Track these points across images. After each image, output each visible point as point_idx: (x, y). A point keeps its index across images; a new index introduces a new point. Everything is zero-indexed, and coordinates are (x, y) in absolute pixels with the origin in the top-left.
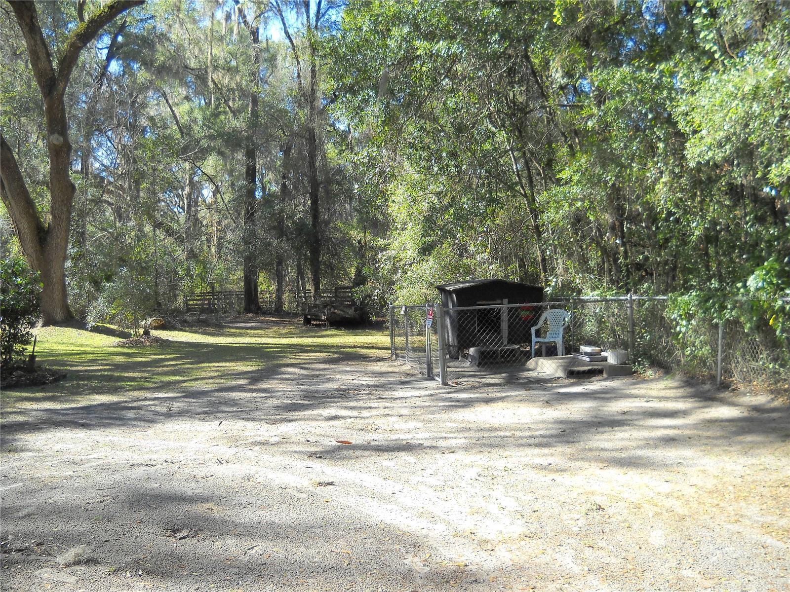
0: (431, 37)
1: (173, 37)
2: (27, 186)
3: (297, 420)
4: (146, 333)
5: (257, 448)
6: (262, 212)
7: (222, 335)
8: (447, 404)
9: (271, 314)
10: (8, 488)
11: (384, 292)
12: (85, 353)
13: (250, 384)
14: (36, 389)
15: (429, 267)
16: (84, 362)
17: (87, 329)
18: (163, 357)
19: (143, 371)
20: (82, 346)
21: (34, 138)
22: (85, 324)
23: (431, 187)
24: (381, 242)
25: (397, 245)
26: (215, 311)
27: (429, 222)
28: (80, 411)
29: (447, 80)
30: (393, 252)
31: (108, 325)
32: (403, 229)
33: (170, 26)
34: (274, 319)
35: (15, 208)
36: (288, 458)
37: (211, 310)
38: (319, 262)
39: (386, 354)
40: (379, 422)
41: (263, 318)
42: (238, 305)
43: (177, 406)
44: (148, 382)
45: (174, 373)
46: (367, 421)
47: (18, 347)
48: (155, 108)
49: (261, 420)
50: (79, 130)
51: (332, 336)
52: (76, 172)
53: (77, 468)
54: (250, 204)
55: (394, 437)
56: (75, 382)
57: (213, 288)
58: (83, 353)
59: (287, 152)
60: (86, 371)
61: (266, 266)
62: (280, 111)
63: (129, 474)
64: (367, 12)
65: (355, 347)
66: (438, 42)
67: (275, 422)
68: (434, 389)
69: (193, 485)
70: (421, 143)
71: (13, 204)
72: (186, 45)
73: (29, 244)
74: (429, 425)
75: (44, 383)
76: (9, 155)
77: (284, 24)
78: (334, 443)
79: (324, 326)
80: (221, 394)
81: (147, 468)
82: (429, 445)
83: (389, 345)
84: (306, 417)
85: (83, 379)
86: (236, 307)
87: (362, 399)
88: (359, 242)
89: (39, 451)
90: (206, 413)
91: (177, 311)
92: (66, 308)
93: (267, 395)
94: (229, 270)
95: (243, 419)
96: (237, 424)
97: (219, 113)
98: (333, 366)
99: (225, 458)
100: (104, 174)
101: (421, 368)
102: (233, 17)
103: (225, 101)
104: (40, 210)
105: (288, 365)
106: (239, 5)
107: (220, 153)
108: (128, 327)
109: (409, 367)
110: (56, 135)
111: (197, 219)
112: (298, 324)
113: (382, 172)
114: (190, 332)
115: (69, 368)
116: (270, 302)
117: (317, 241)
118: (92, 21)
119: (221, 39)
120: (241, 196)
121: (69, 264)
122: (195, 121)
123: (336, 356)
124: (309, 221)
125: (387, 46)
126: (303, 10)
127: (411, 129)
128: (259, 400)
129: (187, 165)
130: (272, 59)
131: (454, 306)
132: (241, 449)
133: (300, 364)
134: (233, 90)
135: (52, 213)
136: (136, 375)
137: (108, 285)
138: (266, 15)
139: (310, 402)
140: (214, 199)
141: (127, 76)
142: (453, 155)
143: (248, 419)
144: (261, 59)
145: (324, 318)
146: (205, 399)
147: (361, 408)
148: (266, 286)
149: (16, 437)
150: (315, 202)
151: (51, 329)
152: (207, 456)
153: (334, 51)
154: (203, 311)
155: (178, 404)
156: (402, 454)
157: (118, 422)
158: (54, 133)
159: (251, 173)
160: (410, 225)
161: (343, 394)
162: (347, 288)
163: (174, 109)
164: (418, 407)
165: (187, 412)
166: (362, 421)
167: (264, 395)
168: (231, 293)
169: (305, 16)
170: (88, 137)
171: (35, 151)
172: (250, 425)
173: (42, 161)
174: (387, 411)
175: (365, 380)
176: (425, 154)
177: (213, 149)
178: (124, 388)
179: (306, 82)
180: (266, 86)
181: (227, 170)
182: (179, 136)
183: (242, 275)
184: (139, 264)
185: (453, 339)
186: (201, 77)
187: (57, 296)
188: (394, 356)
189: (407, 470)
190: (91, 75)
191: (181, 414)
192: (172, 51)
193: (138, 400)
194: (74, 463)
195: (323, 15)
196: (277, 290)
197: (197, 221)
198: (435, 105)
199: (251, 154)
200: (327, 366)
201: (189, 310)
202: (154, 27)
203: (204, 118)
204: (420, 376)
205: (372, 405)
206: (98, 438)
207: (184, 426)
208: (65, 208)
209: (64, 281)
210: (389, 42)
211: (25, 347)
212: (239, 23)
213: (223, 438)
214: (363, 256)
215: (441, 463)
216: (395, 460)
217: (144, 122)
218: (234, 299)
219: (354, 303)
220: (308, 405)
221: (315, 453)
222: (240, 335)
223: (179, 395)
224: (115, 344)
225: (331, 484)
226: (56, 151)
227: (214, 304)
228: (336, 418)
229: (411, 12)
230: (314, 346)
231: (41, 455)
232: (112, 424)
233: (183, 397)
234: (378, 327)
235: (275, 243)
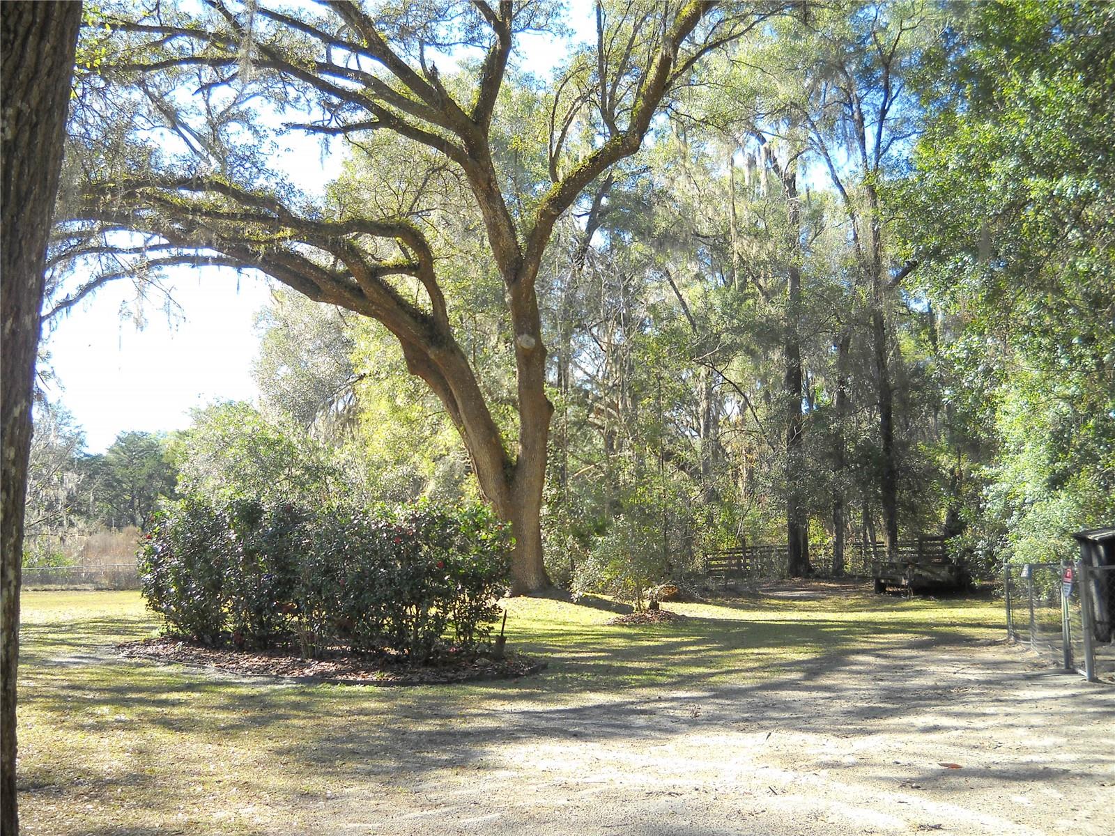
0: (1049, 171)
1: (676, 194)
2: (487, 406)
3: (878, 731)
4: (654, 606)
5: (824, 772)
6: (813, 433)
7: (760, 608)
8: (1100, 709)
9: (827, 578)
10: (480, 819)
11: (991, 544)
12: (569, 634)
13: (806, 679)
14: (507, 682)
15: (1061, 507)
16: (571, 647)
17: (572, 601)
18: (679, 640)
19: (654, 660)
20: (564, 624)
21: (494, 340)
22: (570, 594)
23: (1057, 389)
24: (986, 471)
25: (1009, 475)
26: (748, 575)
27: (1059, 441)
28: (570, 715)
29: (1074, 231)
30: (1004, 485)
31: (599, 596)
32: (1019, 451)
33: (673, 180)
34: (831, 585)
35: (471, 435)
36: (870, 787)
37: (740, 573)
38: (894, 502)
39: (1000, 634)
40: (999, 735)
41: (816, 584)
42: (780, 564)
43: (706, 709)
44: (661, 675)
45: (697, 663)
46: (981, 734)
47: (481, 625)
48: (657, 294)
49: (825, 731)
50: (555, 327)
51: (917, 609)
52: (551, 385)
53: (572, 795)
54: (795, 422)
55: (1025, 758)
56: (560, 675)
57: (744, 541)
58: (567, 634)
59: (843, 346)
60: (574, 659)
61: (820, 510)
62: (832, 289)
63: (646, 806)
64: (953, 142)
65: (953, 625)
66: (1059, 177)
67: (846, 734)
68: (1076, 686)
69: (738, 824)
70: (1040, 325)
71: (469, 430)
72: (696, 204)
73: (492, 485)
74: (1076, 742)
75: (518, 676)
76: (463, 365)
77: (831, 166)
78: (936, 766)
79: (906, 594)
80: (765, 693)
81: (670, 798)
82: (1078, 771)
83: (1004, 621)
84: (892, 727)
85: (571, 669)
86: (777, 568)
87: (972, 702)
88: (952, 471)
89: (520, 769)
90: (746, 720)
91: (695, 574)
92: (542, 571)
93: (832, 695)
94: (766, 517)
95: (800, 729)
96: (793, 737)
97: (746, 297)
98: (922, 653)
99: (779, 786)
100: (588, 387)
101: (1055, 656)
102: (758, 163)
103: (753, 278)
104: (504, 437)
105: (858, 652)
106: (766, 145)
107: (750, 352)
108: (627, 598)
109: (1037, 654)
110: (525, 336)
111: (719, 446)
112: (866, 591)
113: (988, 372)
114: (715, 605)
115: (549, 654)
116: (825, 560)
117: (892, 473)
118: (568, 180)
119: (744, 192)
120: (782, 411)
121: (545, 510)
122: (711, 308)
123: (926, 638)
124: (879, 444)
125: (986, 189)
126: (856, 144)
127: (1025, 307)
128: (821, 702)
129: (703, 371)
130: (816, 216)
131: (1101, 563)
132: (801, 774)
133: (875, 650)
134: (764, 263)
135: (522, 442)
136: (643, 665)
137: (600, 539)
138: (804, 155)
139: (895, 706)
140: (740, 417)
141: (616, 251)
142: (1088, 340)
143: (807, 730)
144: (801, 219)
145: (904, 582)
146: (744, 701)
147: (970, 715)
148: (819, 538)
149: (486, 749)
150: (887, 417)
151: (522, 600)
152: (754, 782)
153: (908, 203)
154: (730, 574)
155: (705, 708)
156: (1039, 784)
157: (622, 731)
158: (523, 333)
159: (794, 379)
160: (1028, 447)
161: (943, 694)
162: (936, 538)
163: (681, 292)
164: (1057, 714)
165: (720, 718)
166: (975, 734)
167: (827, 695)
168: (770, 549)
169: (859, 153)
170: (566, 337)
171: (496, 358)
172: (811, 738)
173: (507, 372)
174: (1010, 720)
175: (974, 674)
176: (1045, 341)
177: (740, 347)
178: (626, 684)
179: (867, 246)
180: (808, 255)
181: (759, 375)
182: (689, 330)
183: (786, 522)
184: (642, 510)
185: (1101, 611)
186: (720, 246)
187: (529, 554)
188: (1012, 638)
189: (1049, 809)
190: (568, 253)
191: (712, 721)
192: (677, 214)
193: (648, 701)
194: (566, 787)
195: (885, 151)
196: (835, 544)
197: (718, 449)
198: (1058, 268)
199: (792, 352)
200: (914, 653)
201: (710, 573)
202: (651, 183)
203: (725, 304)
204: (1053, 667)
205: (987, 710)
206: (598, 754)
207: (716, 738)
208: (539, 435)
209: (540, 534)
210: (988, 183)
211: (491, 625)
212: (767, 169)
213: (773, 756)
214: (958, 493)
215: (1101, 799)
216: (1029, 794)
217: (641, 312)
218: (775, 556)
219: (946, 561)
220: (893, 709)
221: (911, 781)
222: (786, 609)
223: (707, 694)
224: (609, 622)
225: (938, 827)
226: (525, 356)
227: (745, 565)
228: (936, 729)
229: (1017, 138)
230: (893, 624)
231: (521, 774)
232: (616, 734)
233: (713, 697)
234: (985, 595)
235: (832, 475)
